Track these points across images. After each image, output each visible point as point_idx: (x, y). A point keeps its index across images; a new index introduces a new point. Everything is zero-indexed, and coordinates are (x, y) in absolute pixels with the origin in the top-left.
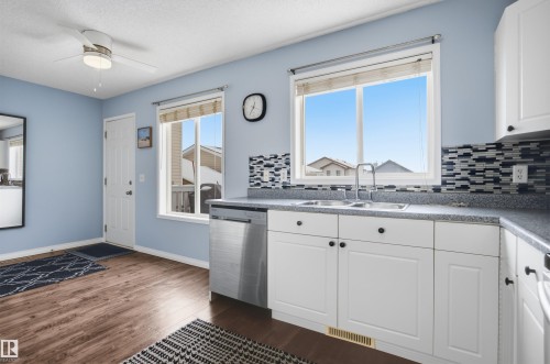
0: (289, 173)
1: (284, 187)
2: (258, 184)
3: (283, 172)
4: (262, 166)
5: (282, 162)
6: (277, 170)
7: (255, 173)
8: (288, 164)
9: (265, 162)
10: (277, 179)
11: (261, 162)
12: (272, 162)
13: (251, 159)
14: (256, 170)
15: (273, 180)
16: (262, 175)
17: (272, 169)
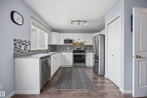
0: (30, 47)
1: (29, 51)
2: (19, 51)
3: (28, 47)
4: (20, 44)
5: (28, 43)
6: (26, 46)
7: (17, 46)
8: (30, 44)
9: (22, 43)
10: (26, 49)
11: (20, 42)
12: (24, 43)
13: (15, 40)
14: (17, 45)
15: (25, 49)
16: (21, 47)
17: (25, 45)
